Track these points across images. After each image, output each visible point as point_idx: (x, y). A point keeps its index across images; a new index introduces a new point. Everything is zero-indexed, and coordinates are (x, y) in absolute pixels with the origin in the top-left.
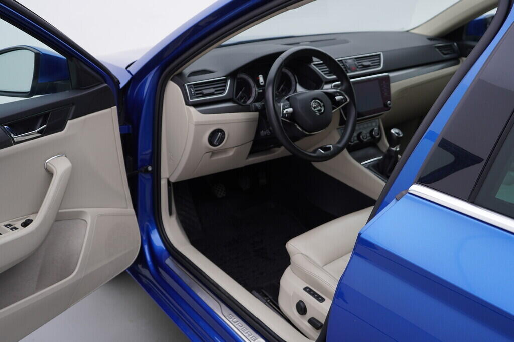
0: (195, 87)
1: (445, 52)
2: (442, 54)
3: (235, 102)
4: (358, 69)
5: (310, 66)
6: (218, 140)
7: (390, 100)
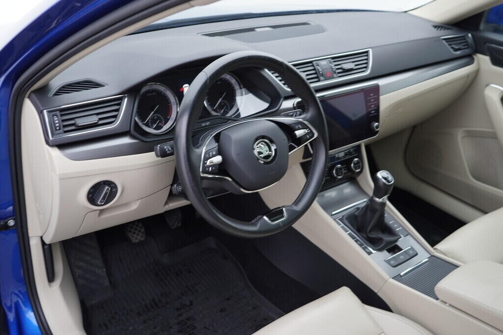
0: (62, 115)
1: (457, 47)
2: (452, 50)
3: (133, 137)
4: (335, 75)
5: (263, 73)
6: (103, 198)
7: (378, 121)
